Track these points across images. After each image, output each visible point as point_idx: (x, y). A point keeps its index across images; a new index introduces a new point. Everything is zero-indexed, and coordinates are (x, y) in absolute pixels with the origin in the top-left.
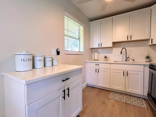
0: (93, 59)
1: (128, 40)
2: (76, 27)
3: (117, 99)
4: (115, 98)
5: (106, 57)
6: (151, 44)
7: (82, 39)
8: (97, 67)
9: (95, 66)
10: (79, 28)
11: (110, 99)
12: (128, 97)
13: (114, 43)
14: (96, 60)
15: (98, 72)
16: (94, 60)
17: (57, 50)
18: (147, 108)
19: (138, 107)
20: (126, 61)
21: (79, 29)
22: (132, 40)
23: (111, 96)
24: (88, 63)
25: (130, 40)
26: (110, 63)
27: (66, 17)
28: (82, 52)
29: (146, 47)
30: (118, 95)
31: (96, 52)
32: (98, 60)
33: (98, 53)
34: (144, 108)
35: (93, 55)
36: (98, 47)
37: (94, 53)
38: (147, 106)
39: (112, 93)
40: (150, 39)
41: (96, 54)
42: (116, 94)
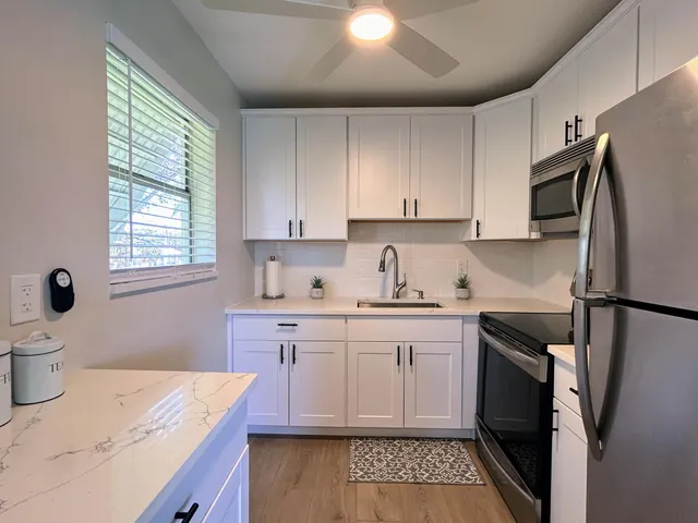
0: (258, 292)
1: (407, 217)
2: (165, 123)
3: (381, 477)
4: (373, 473)
5: (318, 284)
6: (474, 238)
7: (207, 196)
8: (286, 336)
9: (278, 331)
10: (190, 131)
11: (357, 481)
12: (415, 450)
13: (352, 223)
14: (272, 298)
15: (294, 359)
16: (265, 297)
17: (53, 277)
18: (482, 479)
19: (457, 484)
20: (398, 297)
21: (186, 137)
22: (419, 217)
23: (357, 466)
24: (236, 321)
25: (413, 217)
26: (346, 317)
27: (112, 58)
28: (210, 265)
29: (456, 246)
30: (379, 453)
31: (273, 259)
32: (281, 297)
33: (284, 264)
34: (474, 484)
35: (258, 270)
36: (285, 236)
37: (265, 265)
38: (477, 471)
39: (356, 449)
40: (469, 220)
41: (273, 266)
42: (371, 449)
